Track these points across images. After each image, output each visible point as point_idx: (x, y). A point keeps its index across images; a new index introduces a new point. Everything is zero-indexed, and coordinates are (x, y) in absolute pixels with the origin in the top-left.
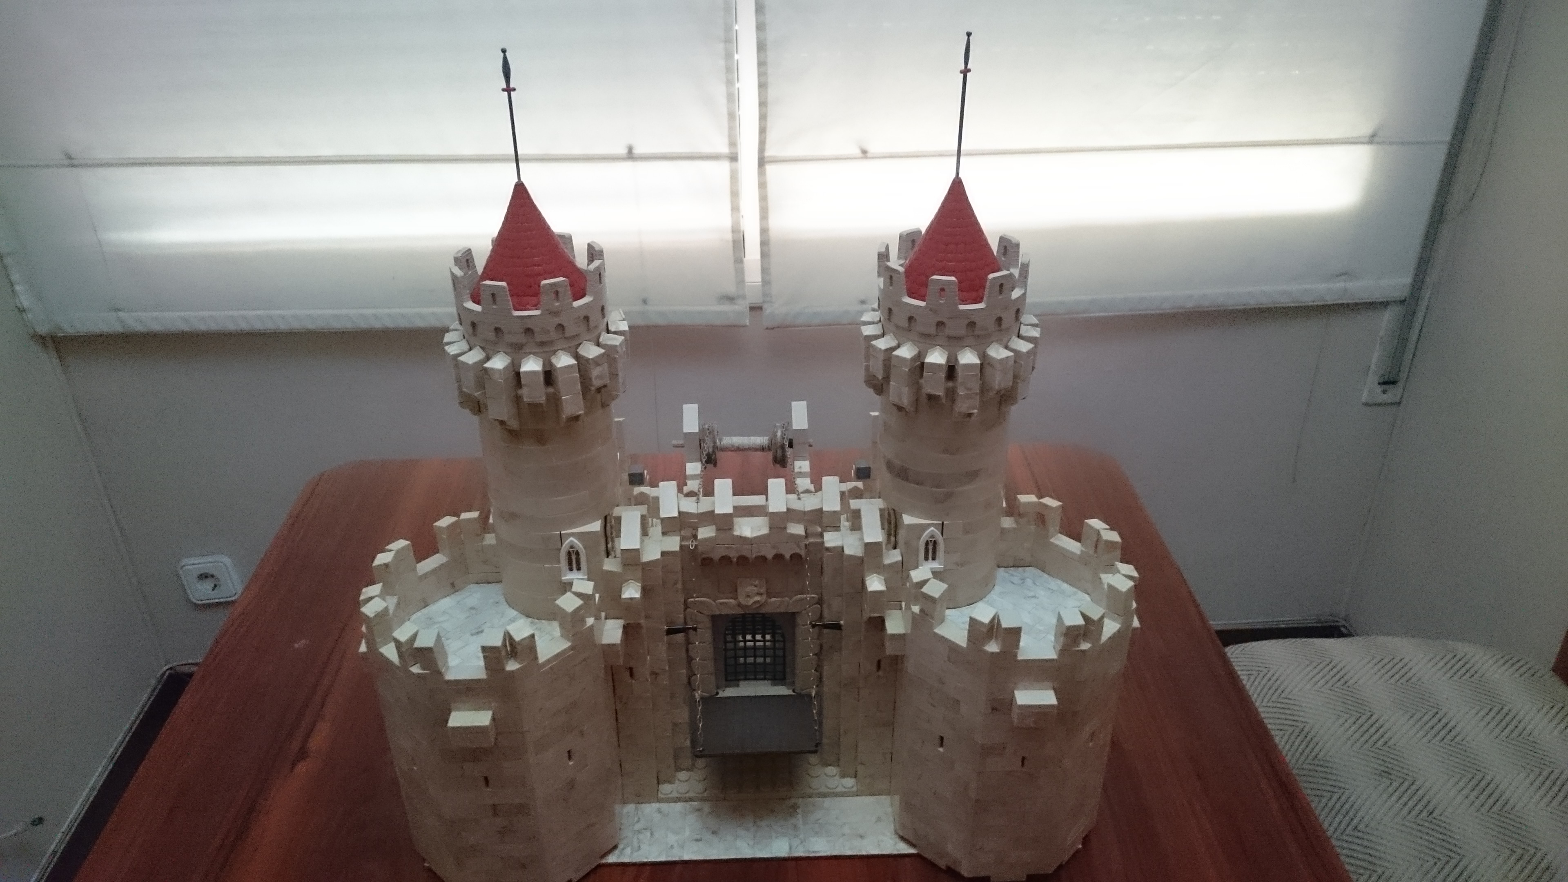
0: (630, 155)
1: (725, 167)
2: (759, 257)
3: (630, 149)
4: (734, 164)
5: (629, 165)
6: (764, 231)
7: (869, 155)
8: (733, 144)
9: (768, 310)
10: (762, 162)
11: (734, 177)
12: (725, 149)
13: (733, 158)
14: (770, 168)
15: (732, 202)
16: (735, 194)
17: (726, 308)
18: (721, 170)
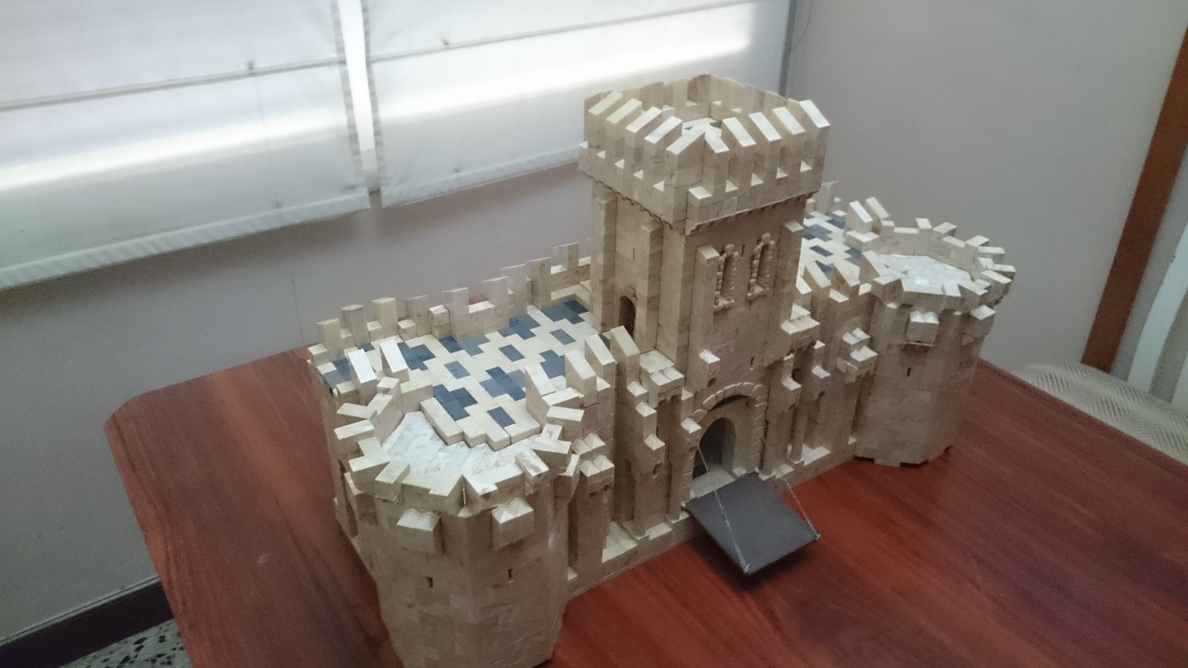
0: (252, 72)
1: (335, 72)
2: (373, 146)
3: (251, 66)
4: (344, 67)
5: (251, 80)
6: (376, 123)
7: (449, 46)
8: (341, 49)
9: (385, 191)
10: (369, 63)
11: (345, 79)
12: (334, 55)
13: (343, 62)
14: (376, 67)
15: (345, 101)
16: (347, 94)
17: (350, 196)
18: (333, 74)
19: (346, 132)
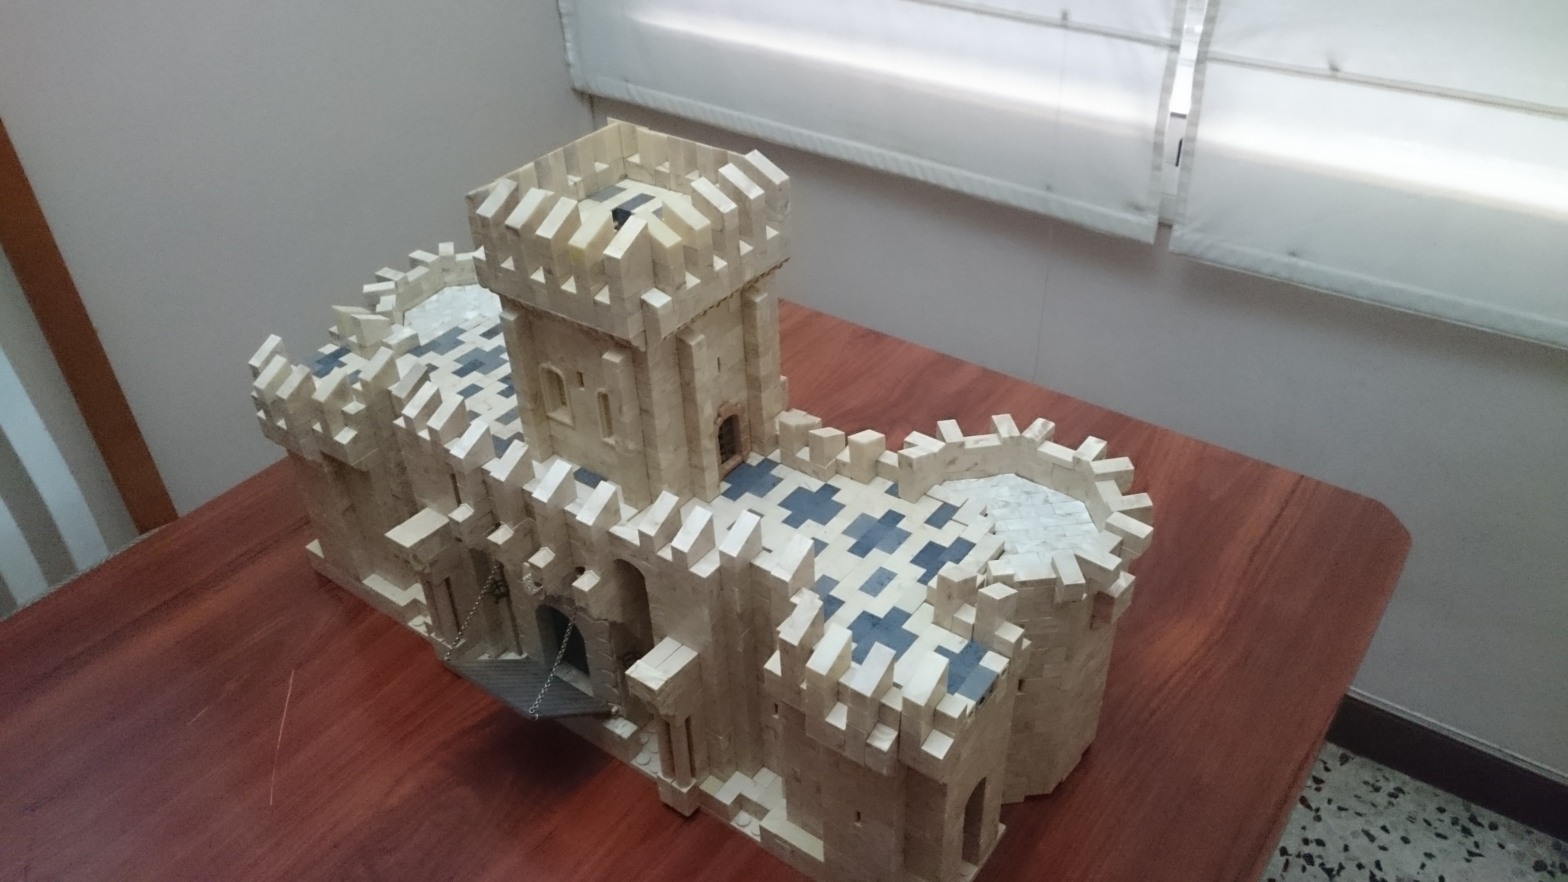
0: (1064, 23)
1: (1163, 55)
3: (1065, 16)
4: (1174, 54)
5: (1061, 32)
7: (1339, 75)
8: (1177, 30)
9: (1179, 232)
10: (1201, 59)
11: (1170, 71)
12: (1168, 35)
13: (1175, 48)
14: (1212, 69)
16: (1167, 88)
17: (1133, 218)
18: (1157, 58)
19: (1151, 137)
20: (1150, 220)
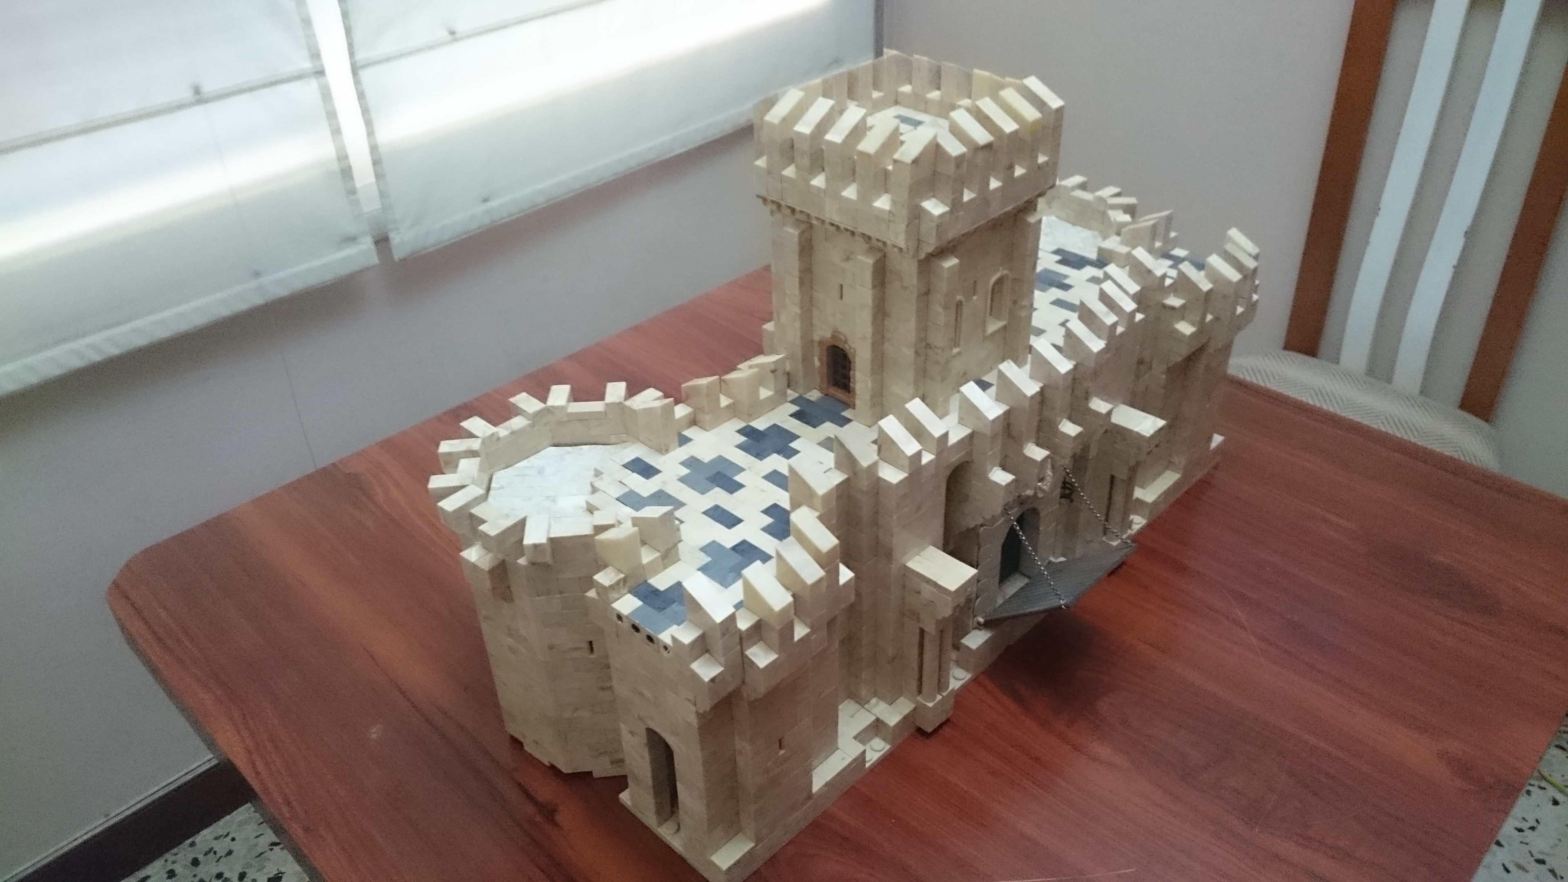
0: (199, 97)
1: (312, 86)
2: (373, 180)
3: (197, 90)
4: (322, 79)
5: (199, 109)
6: (373, 148)
8: (316, 55)
9: (396, 239)
10: (355, 70)
11: (326, 95)
13: (320, 73)
14: (364, 74)
15: (330, 125)
16: (332, 115)
17: (350, 251)
18: (309, 90)
19: (336, 167)
20: (367, 244)
